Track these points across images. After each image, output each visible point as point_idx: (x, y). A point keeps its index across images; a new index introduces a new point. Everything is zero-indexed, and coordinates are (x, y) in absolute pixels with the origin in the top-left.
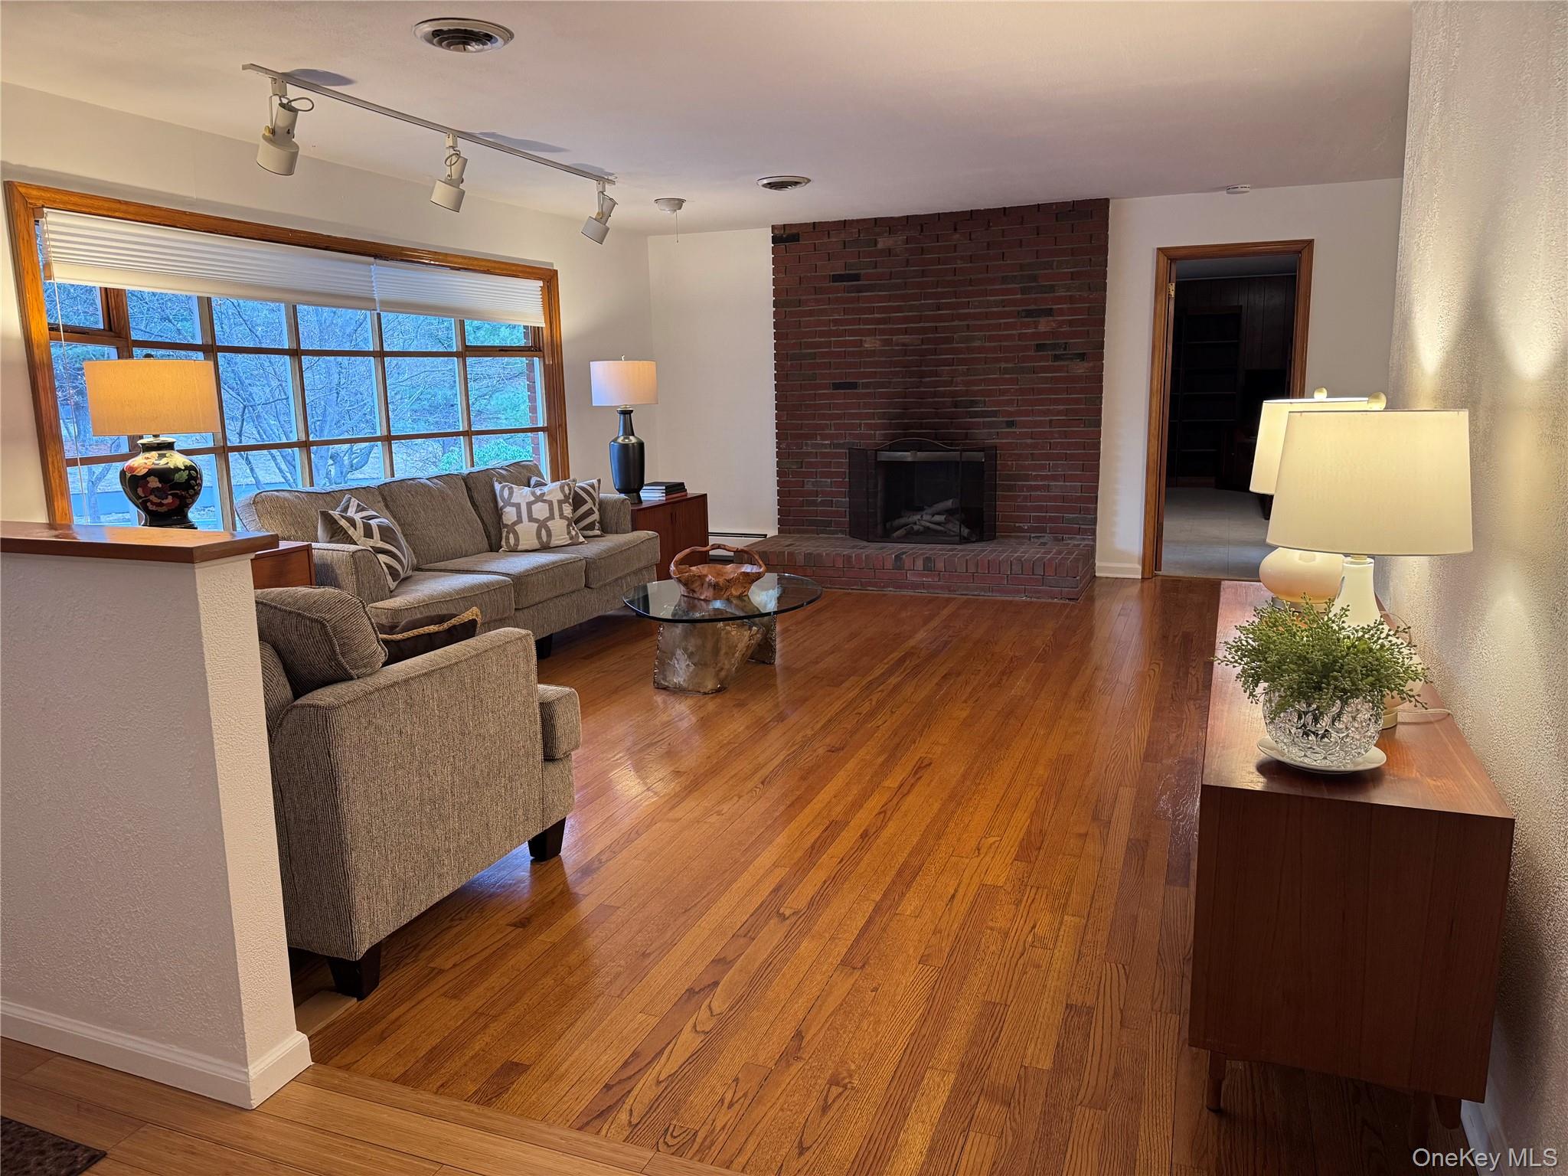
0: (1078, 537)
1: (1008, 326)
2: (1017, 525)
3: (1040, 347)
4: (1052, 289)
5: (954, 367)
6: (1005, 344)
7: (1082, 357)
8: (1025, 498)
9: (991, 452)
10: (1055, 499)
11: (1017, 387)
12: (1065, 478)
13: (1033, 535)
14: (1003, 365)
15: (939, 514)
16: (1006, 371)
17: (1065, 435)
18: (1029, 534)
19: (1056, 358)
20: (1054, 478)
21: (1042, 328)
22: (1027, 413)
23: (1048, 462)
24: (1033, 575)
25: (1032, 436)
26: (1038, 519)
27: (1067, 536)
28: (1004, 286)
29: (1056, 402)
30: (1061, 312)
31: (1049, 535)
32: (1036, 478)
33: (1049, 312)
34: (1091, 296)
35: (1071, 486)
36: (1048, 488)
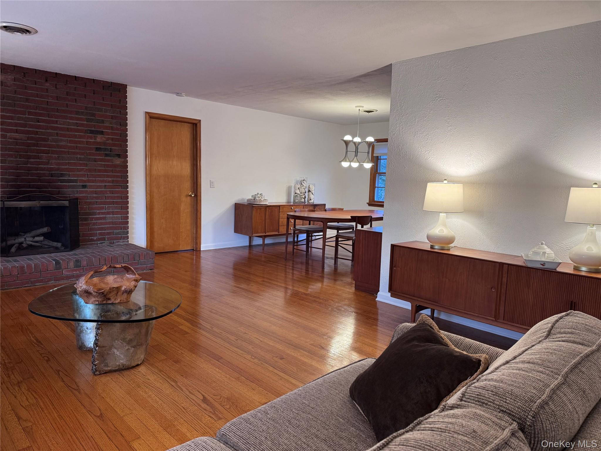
0: (121, 241)
1: (80, 137)
2: (90, 238)
3: (97, 149)
4: (103, 122)
5: (49, 155)
6: (79, 145)
7: (119, 156)
8: (94, 224)
9: (75, 202)
10: (109, 223)
11: (87, 168)
12: (113, 213)
13: (99, 242)
14: (79, 156)
15: (38, 236)
16: (80, 159)
17: (112, 192)
18: (96, 242)
19: (106, 155)
20: (108, 213)
21: (98, 140)
22: (93, 181)
23: (104, 206)
24: (134, 260)
25: (96, 193)
26: (101, 234)
27: (116, 241)
28: (77, 116)
29: (108, 176)
30: (108, 134)
31: (107, 241)
32: (99, 213)
33: (102, 133)
34: (121, 128)
35: (116, 217)
36: (104, 218)
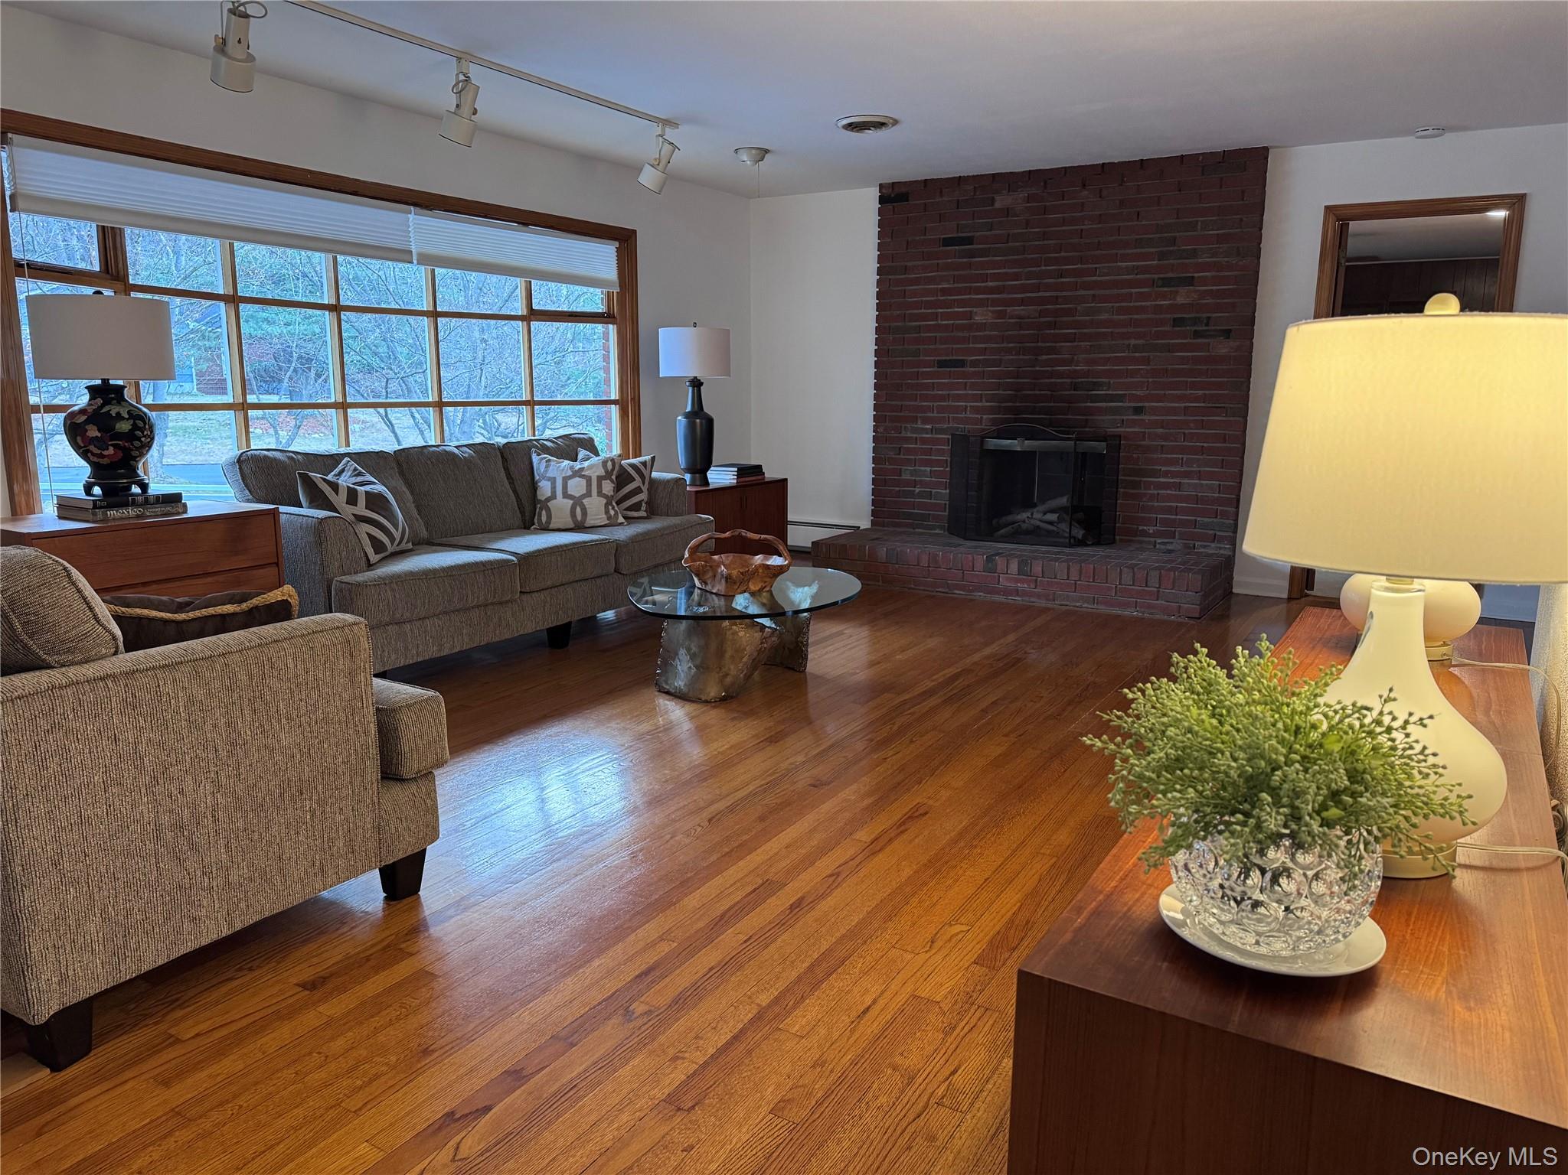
0: (1213, 545)
1: (1142, 297)
2: (1141, 528)
3: (1177, 322)
4: (1194, 254)
5: (1076, 344)
6: (1136, 317)
7: (1227, 334)
8: (1152, 498)
9: (1114, 442)
10: (1187, 499)
11: (1149, 367)
12: (1200, 475)
13: (1159, 541)
14: (1133, 342)
15: (1052, 511)
16: (1136, 349)
17: (1202, 425)
18: (1152, 539)
19: (1197, 334)
20: (1187, 475)
21: (1180, 300)
22: (1159, 399)
23: (1181, 456)
24: (1146, 586)
25: (1162, 424)
26: (1164, 522)
27: (1200, 543)
28: (1139, 250)
29: (1194, 386)
30: (1204, 281)
31: (1179, 541)
32: (1166, 474)
33: (1190, 281)
34: (1241, 263)
35: (1207, 485)
36: (1179, 486)
